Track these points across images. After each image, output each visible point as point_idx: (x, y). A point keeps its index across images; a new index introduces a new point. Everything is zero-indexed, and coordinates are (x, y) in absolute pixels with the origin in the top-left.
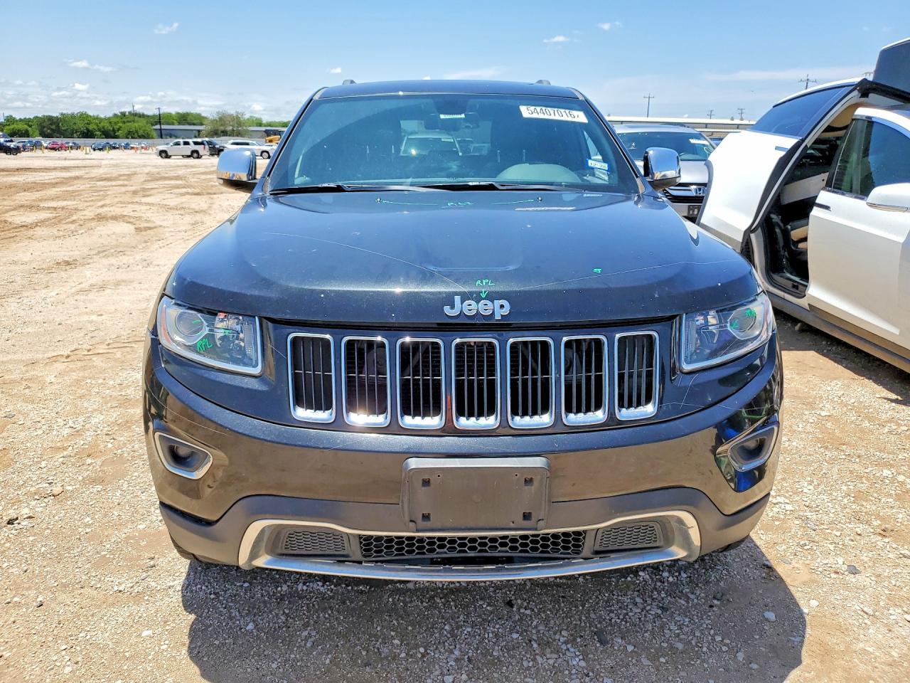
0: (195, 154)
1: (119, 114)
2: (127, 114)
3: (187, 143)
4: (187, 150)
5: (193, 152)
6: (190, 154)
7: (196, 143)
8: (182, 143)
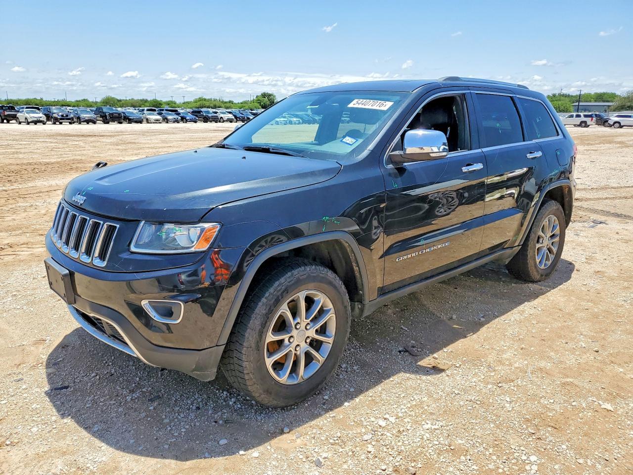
0: (584, 124)
1: (551, 95)
2: (557, 95)
3: (578, 116)
4: (578, 121)
5: (582, 122)
6: (579, 124)
7: (586, 116)
8: (575, 116)
